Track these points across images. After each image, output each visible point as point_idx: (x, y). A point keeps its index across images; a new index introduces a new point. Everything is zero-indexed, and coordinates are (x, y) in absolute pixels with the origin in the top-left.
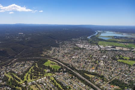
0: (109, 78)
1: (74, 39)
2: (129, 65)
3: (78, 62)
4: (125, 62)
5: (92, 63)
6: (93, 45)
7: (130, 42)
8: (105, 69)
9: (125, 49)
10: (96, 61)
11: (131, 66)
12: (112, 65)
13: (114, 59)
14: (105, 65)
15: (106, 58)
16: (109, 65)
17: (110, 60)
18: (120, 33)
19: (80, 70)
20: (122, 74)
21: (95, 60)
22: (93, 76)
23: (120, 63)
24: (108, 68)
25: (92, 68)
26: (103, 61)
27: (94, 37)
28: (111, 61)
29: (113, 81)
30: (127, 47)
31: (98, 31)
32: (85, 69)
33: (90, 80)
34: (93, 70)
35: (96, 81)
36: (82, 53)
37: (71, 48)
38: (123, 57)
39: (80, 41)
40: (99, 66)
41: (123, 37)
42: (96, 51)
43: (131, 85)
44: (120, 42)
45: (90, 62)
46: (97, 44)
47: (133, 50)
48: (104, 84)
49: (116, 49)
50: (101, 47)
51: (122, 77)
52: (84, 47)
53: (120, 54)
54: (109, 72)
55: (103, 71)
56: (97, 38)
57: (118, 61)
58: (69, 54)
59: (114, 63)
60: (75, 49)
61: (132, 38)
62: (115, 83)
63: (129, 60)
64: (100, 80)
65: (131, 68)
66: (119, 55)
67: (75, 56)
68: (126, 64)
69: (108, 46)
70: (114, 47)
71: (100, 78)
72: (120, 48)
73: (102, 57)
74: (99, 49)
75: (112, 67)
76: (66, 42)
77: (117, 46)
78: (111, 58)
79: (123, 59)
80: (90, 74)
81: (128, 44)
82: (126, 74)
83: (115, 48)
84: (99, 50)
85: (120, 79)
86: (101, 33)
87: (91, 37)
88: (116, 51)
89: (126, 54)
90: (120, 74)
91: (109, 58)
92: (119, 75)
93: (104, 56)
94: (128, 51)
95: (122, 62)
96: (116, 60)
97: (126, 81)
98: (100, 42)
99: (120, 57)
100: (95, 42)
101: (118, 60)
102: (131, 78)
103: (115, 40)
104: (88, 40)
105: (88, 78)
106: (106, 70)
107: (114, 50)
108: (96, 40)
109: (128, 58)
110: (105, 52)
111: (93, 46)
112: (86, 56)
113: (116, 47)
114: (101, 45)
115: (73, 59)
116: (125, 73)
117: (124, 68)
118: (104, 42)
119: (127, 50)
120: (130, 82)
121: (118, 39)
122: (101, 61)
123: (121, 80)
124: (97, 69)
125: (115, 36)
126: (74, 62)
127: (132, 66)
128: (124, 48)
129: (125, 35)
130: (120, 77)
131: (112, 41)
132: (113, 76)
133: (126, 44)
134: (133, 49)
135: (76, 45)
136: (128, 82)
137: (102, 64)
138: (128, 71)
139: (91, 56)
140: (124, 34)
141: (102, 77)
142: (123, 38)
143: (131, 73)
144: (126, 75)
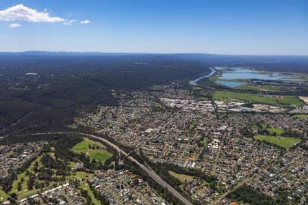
0: (227, 183)
1: (156, 87)
2: (282, 148)
3: (157, 142)
4: (272, 140)
5: (191, 143)
6: (201, 100)
7: (288, 93)
8: (220, 160)
9: (274, 109)
10: (202, 139)
11: (285, 149)
12: (240, 150)
13: (246, 133)
14: (222, 149)
15: (226, 131)
16: (232, 148)
17: (237, 136)
18: (266, 72)
19: (159, 164)
20: (262, 172)
21: (200, 136)
22: (190, 179)
23: (259, 144)
24: (230, 156)
25: (190, 156)
26: (219, 139)
27: (206, 82)
28: (237, 140)
29: (238, 190)
30: (279, 104)
31: (217, 68)
32: (172, 160)
33: (179, 190)
34: (192, 161)
35: (194, 192)
36: (171, 121)
37: (147, 107)
38: (268, 129)
39: (172, 90)
40: (207, 151)
41: (273, 81)
42: (205, 116)
43: (281, 200)
44: (264, 93)
45: (186, 142)
46: (210, 98)
47: (292, 112)
48: (213, 199)
49: (253, 109)
50: (220, 104)
51: (261, 180)
52: (179, 106)
53: (262, 122)
54: (231, 168)
55: (215, 166)
56: (212, 83)
57: (254, 140)
58: (139, 122)
59: (244, 144)
60: (155, 109)
61: (292, 84)
62: (242, 195)
63: (282, 135)
64: (205, 188)
65: (285, 155)
66: (258, 124)
67: (153, 128)
68: (275, 146)
69: (236, 102)
70: (250, 105)
71: (206, 183)
72: (265, 107)
73: (218, 129)
74: (213, 109)
75: (238, 155)
76: (135, 94)
77: (257, 103)
78: (240, 132)
79: (267, 133)
80: (183, 174)
81: (282, 97)
82: (272, 172)
83: (252, 107)
84: (213, 113)
85: (256, 184)
86: (221, 72)
87: (198, 82)
88: (253, 113)
89: (276, 121)
90: (257, 171)
91: (234, 131)
92: (255, 174)
93: (224, 128)
94: (280, 114)
95: (264, 141)
96: (250, 135)
97: (270, 190)
98: (217, 94)
99: (261, 127)
100: (205, 94)
101: (255, 137)
102: (284, 182)
103: (253, 87)
104: (189, 88)
105: (175, 183)
106: (224, 163)
107: (248, 112)
108: (208, 87)
109: (279, 131)
110: (227, 117)
111: (200, 103)
112: (179, 128)
113: (255, 105)
114: (219, 100)
115: (147, 134)
116: (268, 170)
117: (269, 155)
118: (229, 94)
119: (278, 111)
120: (280, 193)
121: (260, 86)
122: (215, 140)
123: (258, 189)
124: (201, 159)
125: (255, 80)
126: (148, 144)
127: (287, 150)
128: (271, 107)
129: (276, 77)
130: (255, 179)
131: (246, 90)
132: (238, 176)
133: (277, 96)
134: (294, 108)
135: (159, 101)
136: (275, 192)
137: (216, 147)
138: (277, 163)
139: (192, 126)
140: (275, 74)
141: (212, 180)
142: (271, 83)
143: (283, 168)
144: (271, 175)
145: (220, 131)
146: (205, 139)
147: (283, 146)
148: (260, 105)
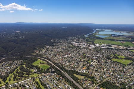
0: (99, 80)
1: (70, 38)
2: (124, 65)
3: (69, 61)
4: (120, 61)
5: (84, 62)
6: (89, 43)
7: (128, 41)
8: (97, 69)
9: (121, 48)
10: (89, 60)
11: (125, 65)
12: (105, 65)
13: (108, 58)
14: (98, 65)
15: (100, 57)
16: (102, 64)
17: (104, 59)
18: (118, 31)
19: (70, 71)
20: (115, 75)
21: (88, 59)
22: (83, 77)
23: (114, 63)
24: (101, 68)
25: (83, 67)
26: (96, 60)
27: (92, 36)
28: (104, 61)
29: (104, 83)
30: (123, 45)
31: (97, 30)
32: (75, 69)
33: (78, 82)
34: (84, 70)
35: (84, 83)
36: (76, 52)
37: (66, 46)
38: (118, 56)
39: (77, 39)
40: (91, 65)
41: (121, 35)
42: (91, 50)
43: (123, 88)
44: (117, 40)
45: (82, 61)
46: (93, 43)
47: (129, 49)
48: (93, 86)
49: (112, 47)
50: (97, 45)
51: (114, 78)
52: (79, 46)
53: (116, 53)
54: (101, 73)
55: (94, 72)
56: (94, 36)
57: (112, 61)
58: (62, 52)
59: (107, 63)
60: (69, 47)
61: (129, 37)
62: (105, 85)
63: (124, 59)
64: (89, 81)
65: (125, 68)
66: (114, 54)
67: (68, 55)
68: (121, 63)
69: (105, 44)
70: (110, 46)
71: (90, 79)
72: (117, 47)
73: (96, 56)
74: (94, 47)
75: (104, 67)
76: (61, 40)
77: (114, 45)
78: (106, 57)
79: (118, 58)
80: (80, 75)
81: (125, 42)
82: (119, 75)
83: (112, 46)
84: (94, 49)
85: (111, 80)
86: (98, 31)
87: (88, 36)
88: (112, 49)
89: (122, 53)
90: (112, 75)
91: (103, 57)
93: (98, 55)
94: (124, 49)
95: (116, 61)
96: (110, 59)
97: (118, 83)
98: (96, 41)
99: (115, 55)
100: (91, 41)
102: (124, 80)
103: (112, 38)
104: (84, 38)
105: (76, 79)
106: (98, 71)
107: (109, 49)
108: (92, 38)
109: (123, 57)
110: (100, 50)
111: (89, 45)
112: (79, 55)
113: (113, 46)
114: (97, 43)
115: (65, 58)
116: (118, 74)
117: (118, 67)
118: (101, 41)
120: (122, 85)
121: (115, 37)
122: (94, 61)
123: (113, 82)
124: (88, 69)
125: (113, 35)
126: (65, 62)
127: (126, 65)
128: (120, 46)
129: (123, 33)
130: (112, 78)
131: (109, 39)
132: (104, 77)
133: (123, 42)
134: (130, 47)
135: (71, 44)
136: (120, 84)
137: (95, 64)
138: (122, 71)
139: (85, 54)
140: (122, 32)
141: (93, 78)
142: (120, 36)
143: (124, 74)
144: (119, 76)
145: (97, 57)
146: (90, 60)
147: (125, 63)
148: (115, 45)
